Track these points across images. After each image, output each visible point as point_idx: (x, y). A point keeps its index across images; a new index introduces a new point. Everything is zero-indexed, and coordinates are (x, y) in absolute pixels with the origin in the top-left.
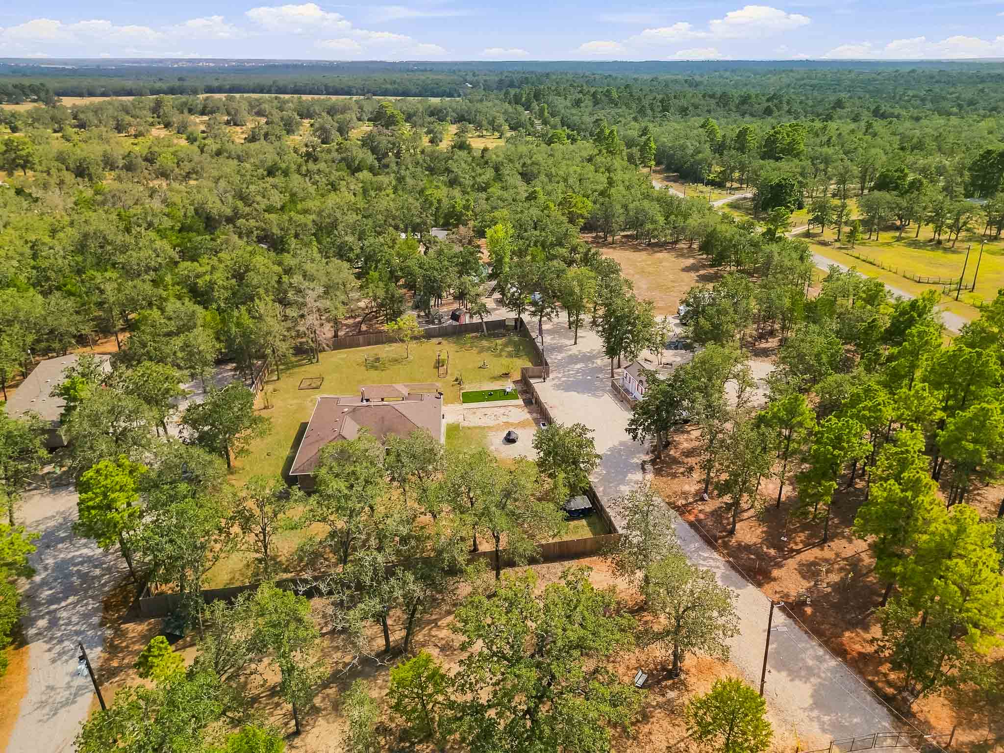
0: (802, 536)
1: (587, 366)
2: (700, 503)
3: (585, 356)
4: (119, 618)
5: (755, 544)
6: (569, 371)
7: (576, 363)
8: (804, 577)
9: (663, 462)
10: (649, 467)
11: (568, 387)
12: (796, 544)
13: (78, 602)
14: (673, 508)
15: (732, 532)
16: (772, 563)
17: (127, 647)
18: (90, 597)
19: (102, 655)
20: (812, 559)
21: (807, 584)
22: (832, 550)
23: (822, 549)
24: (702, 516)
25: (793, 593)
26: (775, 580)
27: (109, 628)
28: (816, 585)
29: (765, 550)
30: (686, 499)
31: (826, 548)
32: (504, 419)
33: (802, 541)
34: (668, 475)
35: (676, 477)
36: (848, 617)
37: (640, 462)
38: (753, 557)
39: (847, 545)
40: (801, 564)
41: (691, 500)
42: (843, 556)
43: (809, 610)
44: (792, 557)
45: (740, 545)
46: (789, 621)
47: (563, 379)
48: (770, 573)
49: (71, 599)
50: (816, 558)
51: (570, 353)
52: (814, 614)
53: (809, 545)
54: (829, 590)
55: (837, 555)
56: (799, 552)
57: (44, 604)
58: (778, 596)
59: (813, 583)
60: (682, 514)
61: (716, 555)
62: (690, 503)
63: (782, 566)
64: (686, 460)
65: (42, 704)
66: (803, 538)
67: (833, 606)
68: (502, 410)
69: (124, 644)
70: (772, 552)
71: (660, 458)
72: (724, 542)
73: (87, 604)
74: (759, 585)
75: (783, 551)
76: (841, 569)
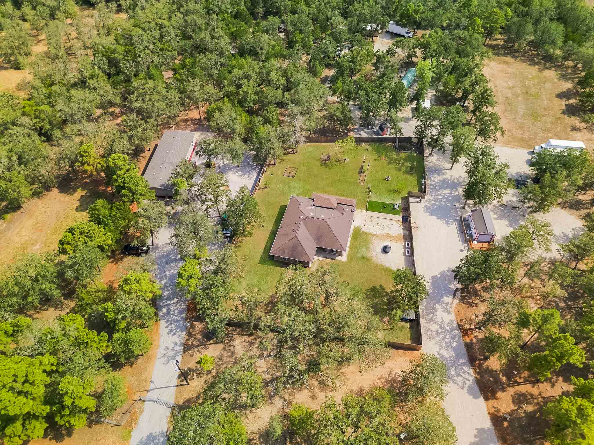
0: (526, 374)
1: (451, 193)
2: (477, 330)
3: (453, 182)
4: (193, 317)
5: (496, 371)
6: (439, 195)
7: (445, 188)
8: (513, 402)
9: (468, 292)
10: (458, 294)
11: (433, 211)
12: (520, 378)
13: (177, 303)
14: (460, 329)
15: (486, 358)
16: (500, 387)
17: (195, 335)
18: (182, 301)
19: (185, 336)
20: (524, 392)
21: (513, 407)
22: (538, 389)
23: (533, 387)
24: (474, 340)
25: (503, 410)
26: (496, 399)
27: (189, 322)
28: (518, 409)
29: (501, 376)
30: (471, 324)
31: (536, 386)
32: (386, 230)
33: (524, 377)
34: (468, 302)
35: (471, 306)
36: (525, 436)
37: (454, 288)
38: (491, 379)
39: (549, 388)
40: (516, 393)
41: (473, 327)
42: (544, 395)
43: (506, 424)
44: (513, 386)
45: (488, 368)
46: (492, 427)
47: (433, 202)
48: (496, 392)
49: (175, 300)
50: (527, 391)
51: (445, 177)
52: (507, 427)
53: (527, 381)
54: (523, 415)
55: (540, 394)
56: (519, 384)
57: (165, 299)
58: (494, 409)
59: (516, 408)
60: (464, 336)
61: (471, 371)
62: (472, 329)
63: (505, 391)
64: (483, 294)
65: (164, 355)
66: (526, 375)
67: (521, 426)
68: (388, 222)
69: (194, 333)
70: (504, 379)
71: (467, 288)
72: (480, 363)
73: (181, 305)
74: (486, 399)
75: (511, 381)
76: (538, 404)
